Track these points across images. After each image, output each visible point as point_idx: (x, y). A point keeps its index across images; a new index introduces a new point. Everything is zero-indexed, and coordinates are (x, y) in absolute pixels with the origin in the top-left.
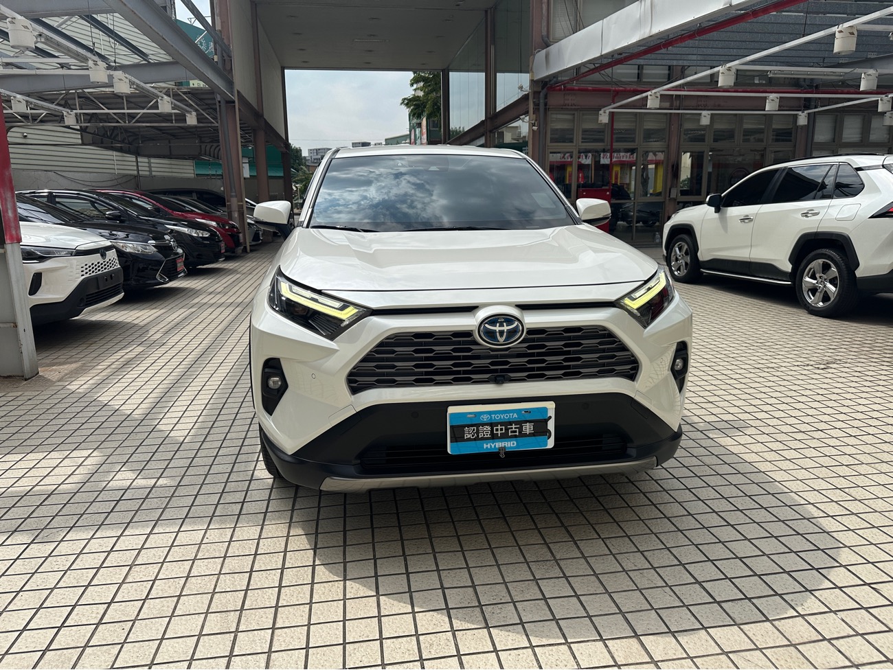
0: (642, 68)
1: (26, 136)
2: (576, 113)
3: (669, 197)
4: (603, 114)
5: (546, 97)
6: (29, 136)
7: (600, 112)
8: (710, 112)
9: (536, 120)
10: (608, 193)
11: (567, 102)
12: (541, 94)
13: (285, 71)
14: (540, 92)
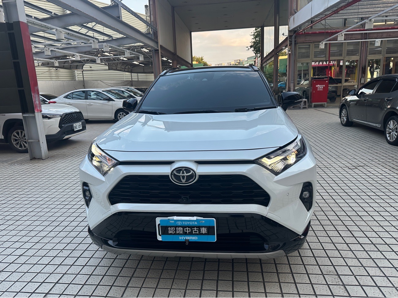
0: (347, 20)
1: (91, 67)
2: (311, 44)
3: (360, 82)
4: (321, 44)
5: (295, 38)
6: (92, 67)
7: (320, 43)
8: (380, 40)
9: (290, 49)
10: (327, 82)
11: (306, 39)
12: (293, 36)
13: (192, 33)
14: (292, 36)
